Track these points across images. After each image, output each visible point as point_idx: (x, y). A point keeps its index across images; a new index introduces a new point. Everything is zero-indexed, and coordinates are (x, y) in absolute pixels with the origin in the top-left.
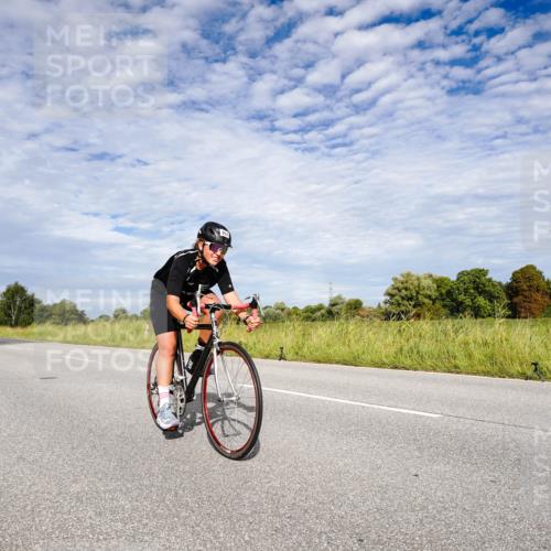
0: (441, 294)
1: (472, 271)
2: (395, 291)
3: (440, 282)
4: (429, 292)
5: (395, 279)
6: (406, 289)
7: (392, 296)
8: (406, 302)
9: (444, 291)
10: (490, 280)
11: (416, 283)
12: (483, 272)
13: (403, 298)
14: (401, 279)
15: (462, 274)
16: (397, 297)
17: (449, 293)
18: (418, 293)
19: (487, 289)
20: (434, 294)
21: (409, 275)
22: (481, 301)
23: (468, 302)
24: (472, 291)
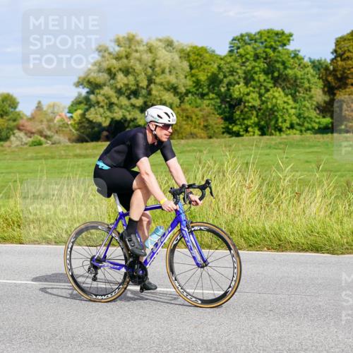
0: (198, 83)
1: (260, 33)
2: (103, 77)
3: (195, 57)
4: (172, 79)
5: (102, 50)
6: (127, 72)
7: (94, 86)
8: (124, 101)
9: (203, 77)
10: (296, 55)
11: (147, 57)
12: (281, 38)
13: (119, 92)
14: (115, 49)
15: (241, 41)
16: (107, 90)
17: (214, 81)
18: (150, 81)
19: (289, 72)
20: (184, 83)
21: (131, 40)
22: (278, 96)
23: (253, 99)
24: (262, 77)
